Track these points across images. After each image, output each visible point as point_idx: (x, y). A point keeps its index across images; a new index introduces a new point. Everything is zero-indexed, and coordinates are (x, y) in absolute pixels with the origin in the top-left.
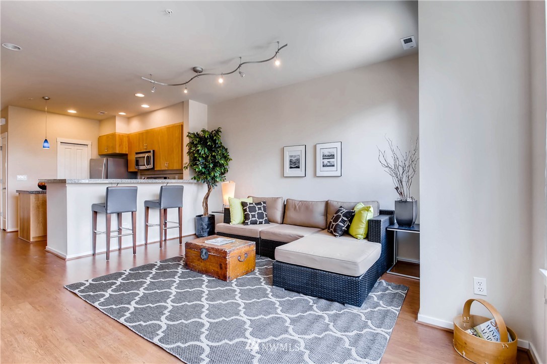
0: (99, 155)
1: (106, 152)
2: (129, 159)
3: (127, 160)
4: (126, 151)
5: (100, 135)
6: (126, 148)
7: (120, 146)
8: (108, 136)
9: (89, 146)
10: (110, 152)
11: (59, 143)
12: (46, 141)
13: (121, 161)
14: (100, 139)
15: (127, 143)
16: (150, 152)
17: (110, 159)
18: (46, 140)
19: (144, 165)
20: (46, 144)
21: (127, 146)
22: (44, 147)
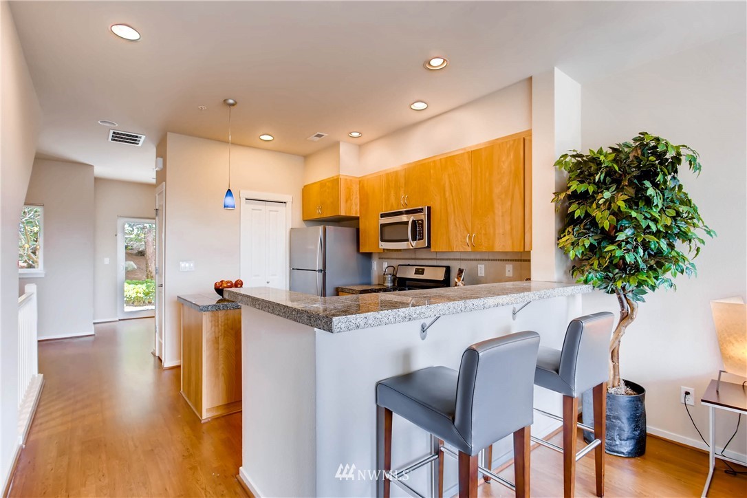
0: (304, 220)
1: (318, 214)
2: (361, 227)
3: (358, 230)
4: (356, 212)
5: (306, 184)
6: (356, 205)
7: (347, 201)
8: (322, 184)
9: (289, 204)
10: (328, 214)
11: (243, 200)
12: (229, 192)
13: (348, 231)
14: (306, 191)
15: (358, 196)
16: (420, 211)
17: (330, 229)
18: (229, 190)
19: (407, 240)
20: (229, 201)
21: (358, 201)
22: (225, 207)
